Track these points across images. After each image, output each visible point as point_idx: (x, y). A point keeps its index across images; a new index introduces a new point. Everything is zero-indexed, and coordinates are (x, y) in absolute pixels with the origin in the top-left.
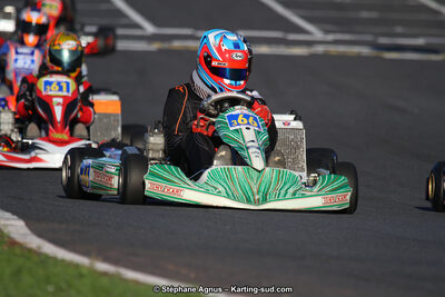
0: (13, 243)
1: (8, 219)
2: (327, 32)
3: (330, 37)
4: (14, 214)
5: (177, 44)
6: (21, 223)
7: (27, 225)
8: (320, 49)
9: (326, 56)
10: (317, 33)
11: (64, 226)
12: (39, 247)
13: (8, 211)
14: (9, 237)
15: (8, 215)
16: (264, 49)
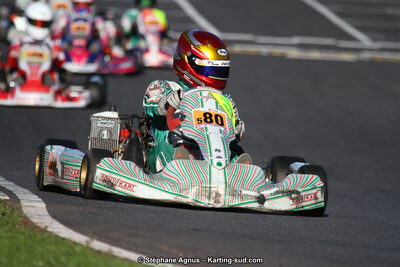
2: (375, 40)
4: (40, 197)
5: (238, 49)
6: (43, 205)
7: (47, 207)
8: (366, 56)
9: (372, 63)
10: (364, 40)
14: (25, 217)
16: (315, 55)
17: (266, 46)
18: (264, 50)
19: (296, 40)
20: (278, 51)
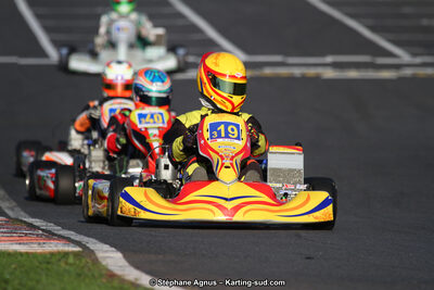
0: (112, 276)
1: (106, 251)
2: (414, 55)
3: (418, 60)
4: (112, 246)
5: (268, 71)
6: (119, 255)
7: (125, 256)
8: (408, 72)
9: (414, 78)
10: (404, 56)
11: (161, 257)
12: (136, 279)
13: (106, 243)
14: (107, 269)
15: (106, 247)
16: (353, 74)
17: (298, 67)
18: (297, 72)
19: (329, 59)
20: (312, 72)
